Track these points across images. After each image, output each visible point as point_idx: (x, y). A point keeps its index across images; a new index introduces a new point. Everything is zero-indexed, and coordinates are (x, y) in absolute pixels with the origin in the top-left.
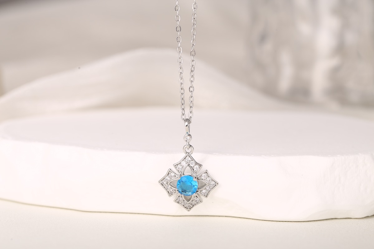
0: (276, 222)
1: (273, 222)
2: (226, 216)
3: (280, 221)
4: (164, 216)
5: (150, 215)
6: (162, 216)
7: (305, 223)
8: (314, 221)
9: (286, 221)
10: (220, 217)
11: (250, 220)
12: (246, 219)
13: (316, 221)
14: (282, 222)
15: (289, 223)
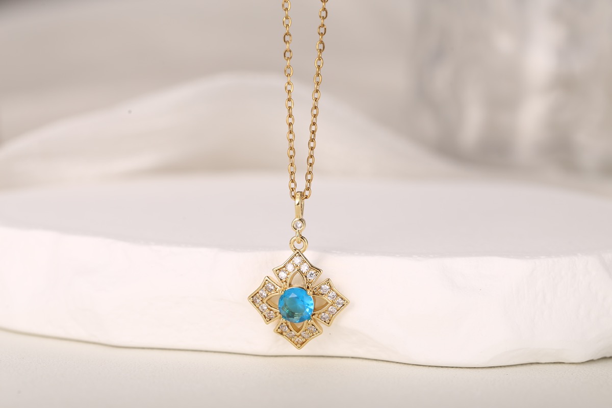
0: (435, 368)
1: (430, 368)
2: (352, 358)
3: (442, 367)
4: (248, 357)
5: (225, 355)
6: (244, 356)
7: (484, 370)
8: (501, 367)
9: (453, 367)
10: (343, 359)
11: (392, 364)
12: (385, 362)
13: (504, 366)
14: (447, 369)
15: (458, 369)
